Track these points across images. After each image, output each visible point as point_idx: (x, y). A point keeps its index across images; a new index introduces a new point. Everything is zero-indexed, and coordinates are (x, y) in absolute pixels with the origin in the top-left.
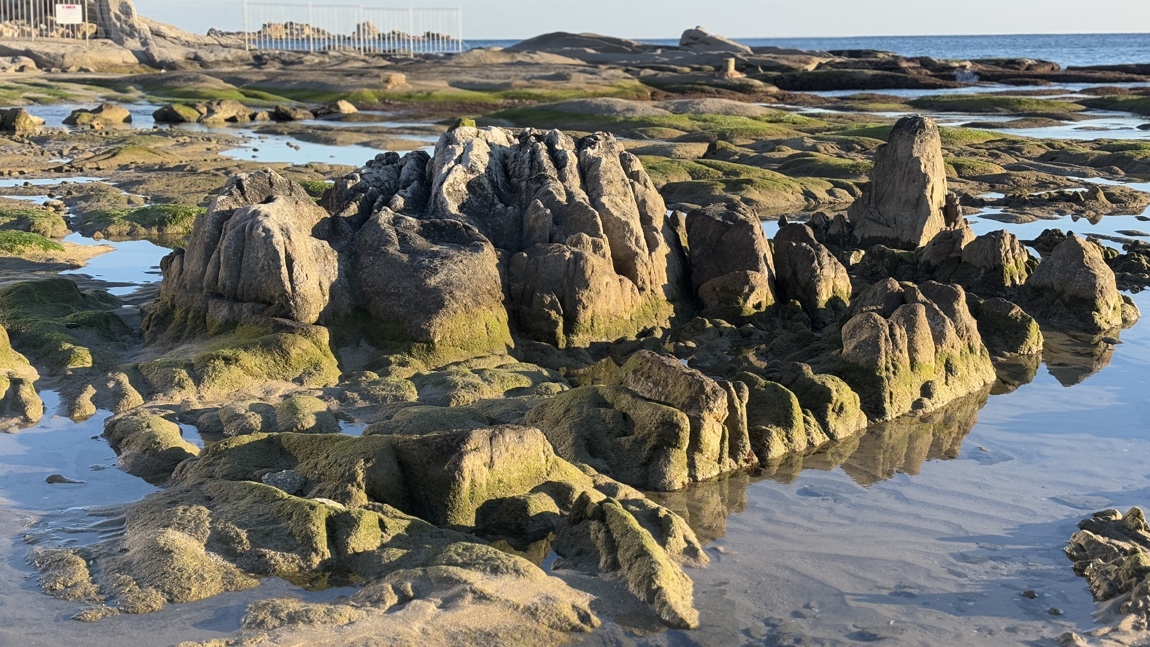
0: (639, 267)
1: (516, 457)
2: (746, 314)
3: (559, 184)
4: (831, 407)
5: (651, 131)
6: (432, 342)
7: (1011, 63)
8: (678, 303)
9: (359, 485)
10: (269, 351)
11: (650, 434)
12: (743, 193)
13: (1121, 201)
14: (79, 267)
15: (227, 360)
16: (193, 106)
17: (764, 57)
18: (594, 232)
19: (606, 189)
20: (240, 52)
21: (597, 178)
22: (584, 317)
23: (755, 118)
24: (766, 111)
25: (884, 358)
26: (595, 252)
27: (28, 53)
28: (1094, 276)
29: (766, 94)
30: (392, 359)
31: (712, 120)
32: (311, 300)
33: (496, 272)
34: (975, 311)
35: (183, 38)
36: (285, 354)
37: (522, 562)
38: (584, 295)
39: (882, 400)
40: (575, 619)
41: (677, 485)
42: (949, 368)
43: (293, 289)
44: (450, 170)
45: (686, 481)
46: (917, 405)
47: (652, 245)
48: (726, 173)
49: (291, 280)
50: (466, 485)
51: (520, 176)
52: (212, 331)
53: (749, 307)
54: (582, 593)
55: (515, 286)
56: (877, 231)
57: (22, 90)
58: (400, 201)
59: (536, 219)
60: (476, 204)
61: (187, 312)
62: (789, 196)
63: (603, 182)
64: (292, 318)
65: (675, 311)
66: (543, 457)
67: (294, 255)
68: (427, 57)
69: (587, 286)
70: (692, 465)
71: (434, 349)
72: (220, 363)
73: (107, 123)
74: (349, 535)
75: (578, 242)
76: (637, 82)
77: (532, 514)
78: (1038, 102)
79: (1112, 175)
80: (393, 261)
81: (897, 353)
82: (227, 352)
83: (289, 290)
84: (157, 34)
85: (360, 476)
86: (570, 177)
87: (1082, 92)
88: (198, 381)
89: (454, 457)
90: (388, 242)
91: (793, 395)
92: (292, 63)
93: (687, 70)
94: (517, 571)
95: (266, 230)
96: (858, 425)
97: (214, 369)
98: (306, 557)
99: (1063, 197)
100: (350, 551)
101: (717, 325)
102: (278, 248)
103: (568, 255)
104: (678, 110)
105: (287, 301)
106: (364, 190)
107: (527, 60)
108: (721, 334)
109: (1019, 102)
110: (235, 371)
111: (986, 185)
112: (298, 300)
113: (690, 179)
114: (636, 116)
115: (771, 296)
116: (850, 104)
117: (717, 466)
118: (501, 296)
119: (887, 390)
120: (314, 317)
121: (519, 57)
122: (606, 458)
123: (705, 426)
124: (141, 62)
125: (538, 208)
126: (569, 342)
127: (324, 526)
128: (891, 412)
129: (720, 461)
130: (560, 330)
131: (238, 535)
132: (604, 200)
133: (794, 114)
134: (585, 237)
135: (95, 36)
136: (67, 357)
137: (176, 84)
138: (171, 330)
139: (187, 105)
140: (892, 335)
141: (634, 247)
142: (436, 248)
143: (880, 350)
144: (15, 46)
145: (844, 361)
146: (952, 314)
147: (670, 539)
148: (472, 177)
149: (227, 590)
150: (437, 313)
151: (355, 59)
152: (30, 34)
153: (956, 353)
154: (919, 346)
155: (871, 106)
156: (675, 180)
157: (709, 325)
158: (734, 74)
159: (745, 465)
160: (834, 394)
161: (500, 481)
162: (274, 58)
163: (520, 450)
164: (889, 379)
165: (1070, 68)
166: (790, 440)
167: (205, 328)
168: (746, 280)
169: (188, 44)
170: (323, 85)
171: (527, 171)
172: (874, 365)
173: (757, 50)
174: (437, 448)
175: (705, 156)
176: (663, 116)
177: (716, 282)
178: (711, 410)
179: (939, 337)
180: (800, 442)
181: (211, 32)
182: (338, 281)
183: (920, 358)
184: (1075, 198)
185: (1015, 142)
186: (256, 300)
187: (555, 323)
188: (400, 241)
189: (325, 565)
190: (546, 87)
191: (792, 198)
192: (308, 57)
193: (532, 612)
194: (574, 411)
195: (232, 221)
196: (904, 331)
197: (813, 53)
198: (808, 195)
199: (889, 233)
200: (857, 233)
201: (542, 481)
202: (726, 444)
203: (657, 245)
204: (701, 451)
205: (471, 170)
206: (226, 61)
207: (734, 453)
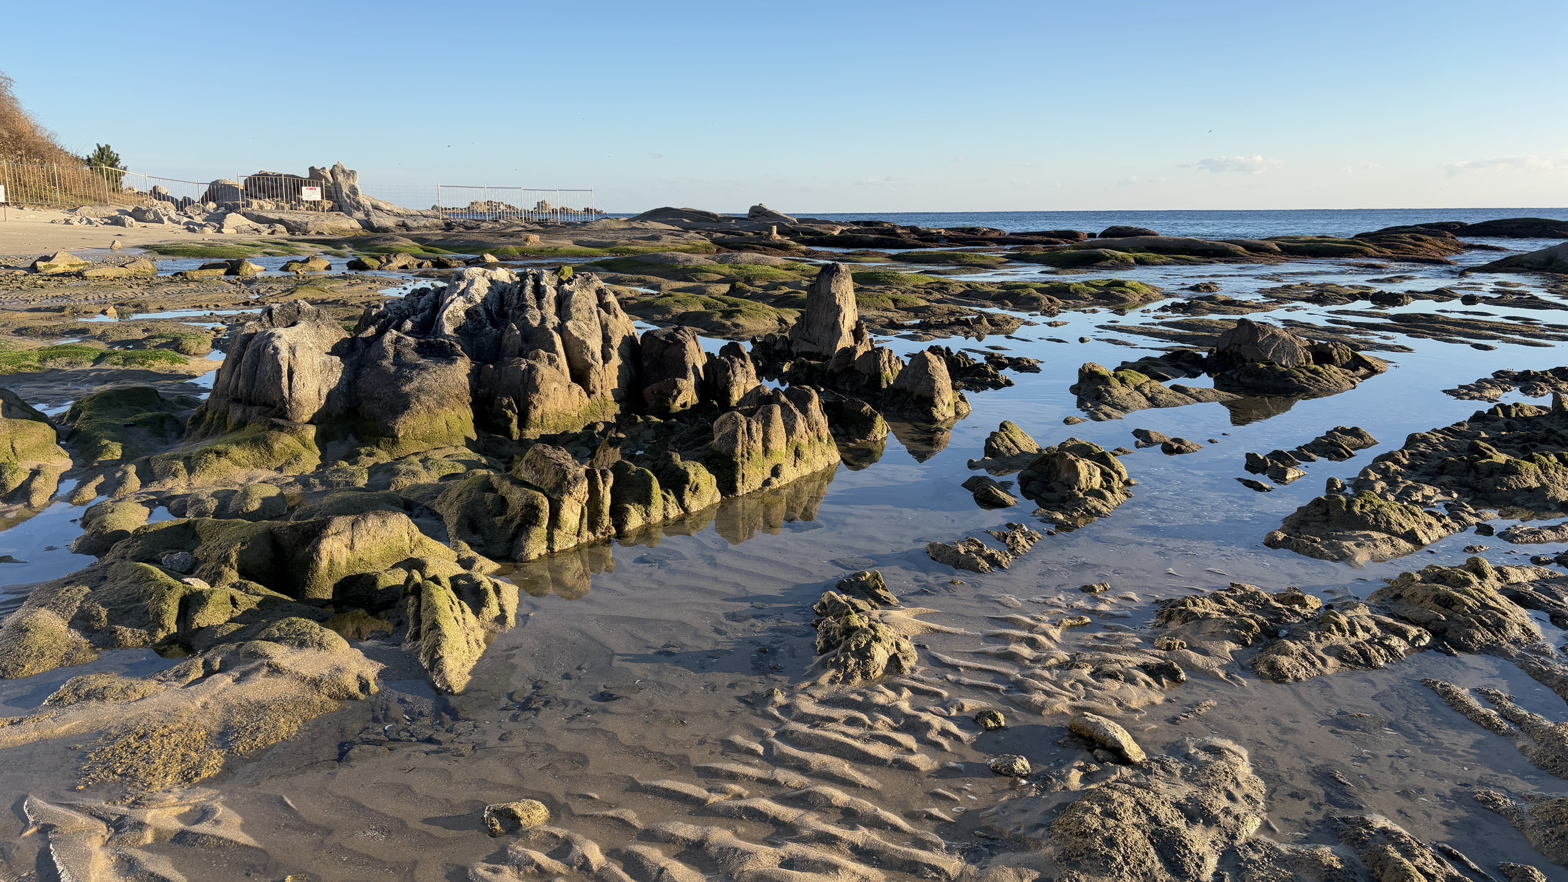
0: (592, 376)
1: (378, 539)
2: (673, 411)
3: (537, 312)
4: (688, 487)
5: (700, 275)
6: (396, 436)
7: (973, 230)
8: (624, 404)
9: (231, 566)
10: (257, 446)
11: (516, 514)
12: (733, 320)
13: (998, 325)
14: (195, 377)
15: (219, 454)
16: (378, 258)
17: (803, 226)
18: (551, 348)
19: (575, 315)
20: (435, 221)
21: (568, 307)
22: (535, 415)
23: (776, 267)
24: (784, 262)
25: (740, 447)
26: (550, 364)
27: (281, 221)
28: (934, 381)
29: (798, 251)
30: (363, 450)
31: (745, 268)
32: (305, 404)
33: (465, 380)
34: (827, 408)
35: (396, 211)
36: (269, 448)
37: (330, 634)
38: (535, 398)
39: (734, 481)
40: (354, 688)
41: (534, 556)
42: (798, 454)
43: (290, 395)
44: (452, 300)
45: (543, 552)
46: (767, 483)
47: (606, 357)
48: (730, 306)
49: (290, 388)
50: (324, 564)
51: (511, 305)
52: (229, 428)
53: (677, 406)
54: (375, 663)
55: (481, 391)
56: (807, 347)
57: (263, 247)
58: (408, 325)
59: (509, 338)
60: (470, 326)
61: (214, 413)
62: (768, 322)
63: (573, 310)
64: (287, 419)
65: (621, 408)
66: (407, 538)
67: (295, 368)
68: (569, 224)
69: (537, 391)
70: (550, 539)
71: (398, 442)
72: (212, 456)
73: (312, 270)
74: (197, 612)
75: (536, 357)
76: (708, 242)
77: (380, 588)
78: (976, 257)
79: (1003, 306)
80: (384, 372)
81: (752, 443)
82: (220, 447)
83: (287, 396)
84: (376, 208)
85: (233, 559)
86: (546, 306)
87: (1011, 250)
88: (191, 470)
89: (315, 540)
90: (385, 357)
91: (655, 478)
92: (472, 228)
93: (751, 234)
94: (320, 645)
95: (276, 349)
96: (712, 500)
97: (206, 461)
98: (152, 633)
99: (959, 322)
100: (195, 626)
101: (647, 420)
102: (281, 362)
103: (523, 366)
104: (722, 261)
105: (285, 405)
106: (385, 316)
107: (640, 226)
108: (649, 427)
109: (963, 256)
110: (224, 461)
111: (912, 314)
112: (293, 404)
113: (703, 309)
114: (692, 265)
115: (695, 397)
116: (851, 257)
117: (576, 538)
118: (467, 398)
119: (740, 472)
120: (307, 418)
121: (635, 225)
122: (483, 534)
123: (564, 506)
124: (364, 227)
125: (513, 330)
126: (522, 435)
127: (176, 604)
128: (742, 489)
129: (579, 534)
130: (514, 426)
131: (98, 613)
132: (569, 324)
133: (805, 264)
134: (542, 352)
135: (332, 209)
136: (100, 450)
137: (377, 242)
138: (201, 430)
139: (373, 257)
140: (749, 429)
141: (590, 360)
142: (422, 361)
143: (737, 441)
144: (271, 216)
145: (712, 450)
146: (805, 411)
147: (484, 609)
148: (470, 306)
149: (62, 666)
150: (402, 413)
151: (517, 225)
152: (283, 208)
153: (805, 442)
154: (772, 437)
155: (863, 259)
156: (692, 310)
157: (640, 419)
158: (776, 236)
159: (601, 537)
160: (692, 477)
161: (360, 560)
162: (459, 225)
163: (383, 532)
164: (743, 463)
165: (1011, 234)
166: (648, 515)
167: (225, 427)
168: (675, 386)
169: (398, 215)
170: (481, 242)
171: (515, 301)
172: (732, 453)
173: (801, 221)
174: (304, 533)
175: (728, 294)
176: (711, 265)
177: (655, 386)
178: (571, 494)
179: (790, 430)
180: (657, 515)
181: (434, 207)
182: (337, 388)
183: (772, 446)
184: (966, 323)
185: (945, 283)
186: (265, 404)
187: (510, 420)
188: (395, 356)
189: (171, 640)
190: (641, 245)
191: (769, 323)
192: (484, 224)
193: (316, 683)
194: (465, 496)
195: (253, 342)
196: (760, 426)
197: (840, 223)
198: (781, 321)
199: (814, 349)
200: (794, 349)
201: (404, 558)
202: (585, 520)
203: (610, 358)
204: (559, 528)
205: (470, 301)
206: (425, 227)
207: (593, 527)
